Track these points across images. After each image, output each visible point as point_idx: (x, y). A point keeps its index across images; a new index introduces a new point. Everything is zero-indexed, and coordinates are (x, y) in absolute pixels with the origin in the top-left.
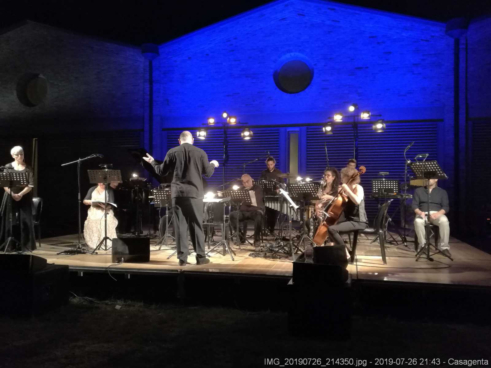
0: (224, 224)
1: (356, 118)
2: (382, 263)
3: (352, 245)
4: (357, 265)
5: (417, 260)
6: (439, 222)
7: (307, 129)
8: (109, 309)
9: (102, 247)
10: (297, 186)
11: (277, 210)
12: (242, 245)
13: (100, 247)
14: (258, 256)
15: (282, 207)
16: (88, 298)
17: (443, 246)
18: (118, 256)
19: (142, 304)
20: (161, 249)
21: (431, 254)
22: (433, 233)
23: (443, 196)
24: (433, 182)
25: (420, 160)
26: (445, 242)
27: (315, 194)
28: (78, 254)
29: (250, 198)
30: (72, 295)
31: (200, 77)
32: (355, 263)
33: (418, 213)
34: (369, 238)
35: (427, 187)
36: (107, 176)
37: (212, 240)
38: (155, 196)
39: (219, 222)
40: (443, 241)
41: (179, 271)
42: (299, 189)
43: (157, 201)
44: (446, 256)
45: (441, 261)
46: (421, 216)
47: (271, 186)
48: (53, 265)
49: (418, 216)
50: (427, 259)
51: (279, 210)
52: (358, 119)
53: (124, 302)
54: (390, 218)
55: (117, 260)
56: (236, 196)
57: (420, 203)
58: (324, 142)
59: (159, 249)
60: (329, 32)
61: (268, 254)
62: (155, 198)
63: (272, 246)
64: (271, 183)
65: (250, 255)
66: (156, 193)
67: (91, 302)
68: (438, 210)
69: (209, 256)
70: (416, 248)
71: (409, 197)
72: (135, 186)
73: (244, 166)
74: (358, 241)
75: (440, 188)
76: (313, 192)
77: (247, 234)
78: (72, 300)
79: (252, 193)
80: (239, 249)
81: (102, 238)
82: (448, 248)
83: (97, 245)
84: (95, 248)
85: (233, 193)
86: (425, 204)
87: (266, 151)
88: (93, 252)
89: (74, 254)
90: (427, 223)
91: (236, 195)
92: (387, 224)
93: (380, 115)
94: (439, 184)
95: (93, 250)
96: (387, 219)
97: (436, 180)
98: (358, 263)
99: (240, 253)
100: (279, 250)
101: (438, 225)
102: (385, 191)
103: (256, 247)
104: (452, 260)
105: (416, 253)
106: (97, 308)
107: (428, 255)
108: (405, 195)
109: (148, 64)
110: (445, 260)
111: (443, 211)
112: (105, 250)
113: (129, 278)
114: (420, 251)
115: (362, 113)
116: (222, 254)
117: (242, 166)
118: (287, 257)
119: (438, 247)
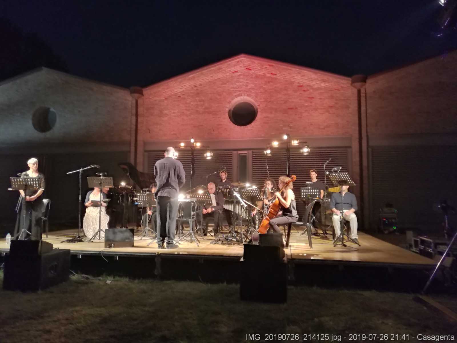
0: (191, 219)
1: (288, 144)
2: (310, 247)
3: (287, 237)
4: (290, 249)
5: (334, 246)
6: (350, 218)
7: (253, 152)
8: (101, 283)
9: (96, 237)
10: (246, 191)
11: (231, 211)
12: (205, 237)
13: (95, 237)
14: (217, 243)
15: (234, 208)
16: (85, 275)
17: (353, 236)
18: (109, 243)
19: (127, 279)
20: (142, 239)
21: (344, 242)
22: (346, 228)
23: (353, 199)
24: (345, 188)
25: (336, 172)
26: (354, 233)
27: (259, 196)
28: (77, 242)
29: (211, 200)
30: (72, 273)
31: (174, 113)
32: (289, 248)
33: (335, 212)
34: (299, 232)
35: (341, 192)
36: (102, 182)
37: (182, 232)
38: (138, 198)
39: (188, 218)
40: (353, 232)
41: (157, 253)
42: (248, 193)
43: (140, 202)
44: (356, 243)
45: (352, 247)
46: (337, 214)
47: (227, 192)
48: (58, 249)
49: (335, 214)
50: (342, 245)
51: (232, 210)
52: (290, 145)
53: (113, 279)
54: (314, 216)
55: (108, 246)
56: (201, 199)
57: (336, 204)
58: (265, 160)
59: (141, 239)
60: (269, 82)
61: (224, 242)
62: (139, 200)
63: (227, 237)
64: (226, 190)
65: (211, 243)
66: (139, 196)
67: (87, 278)
68: (349, 209)
69: (180, 244)
70: (334, 238)
71: (328, 201)
72: (123, 191)
73: (207, 177)
74: (291, 234)
75: (350, 193)
76: (258, 195)
77: (208, 229)
78: (72, 277)
79: (213, 196)
80: (202, 239)
81: (97, 230)
82: (357, 238)
83: (93, 236)
84: (91, 238)
85: (198, 196)
86: (340, 204)
87: (222, 166)
88: (90, 241)
89: (74, 242)
90: (341, 218)
91: (201, 197)
92: (312, 221)
93: (306, 143)
94: (349, 190)
95: (89, 240)
96: (312, 217)
97: (348, 187)
98: (291, 248)
99: (203, 241)
100: (232, 239)
101: (349, 220)
102: (310, 196)
103: (215, 237)
104: (360, 246)
105: (333, 242)
106: (92, 283)
107: (343, 243)
108: (325, 199)
109: (134, 102)
110: (355, 246)
111: (353, 210)
112: (99, 240)
113: (118, 259)
114: (336, 241)
115: (293, 141)
116: (189, 242)
117: (206, 177)
118: (239, 244)
119: (350, 236)
